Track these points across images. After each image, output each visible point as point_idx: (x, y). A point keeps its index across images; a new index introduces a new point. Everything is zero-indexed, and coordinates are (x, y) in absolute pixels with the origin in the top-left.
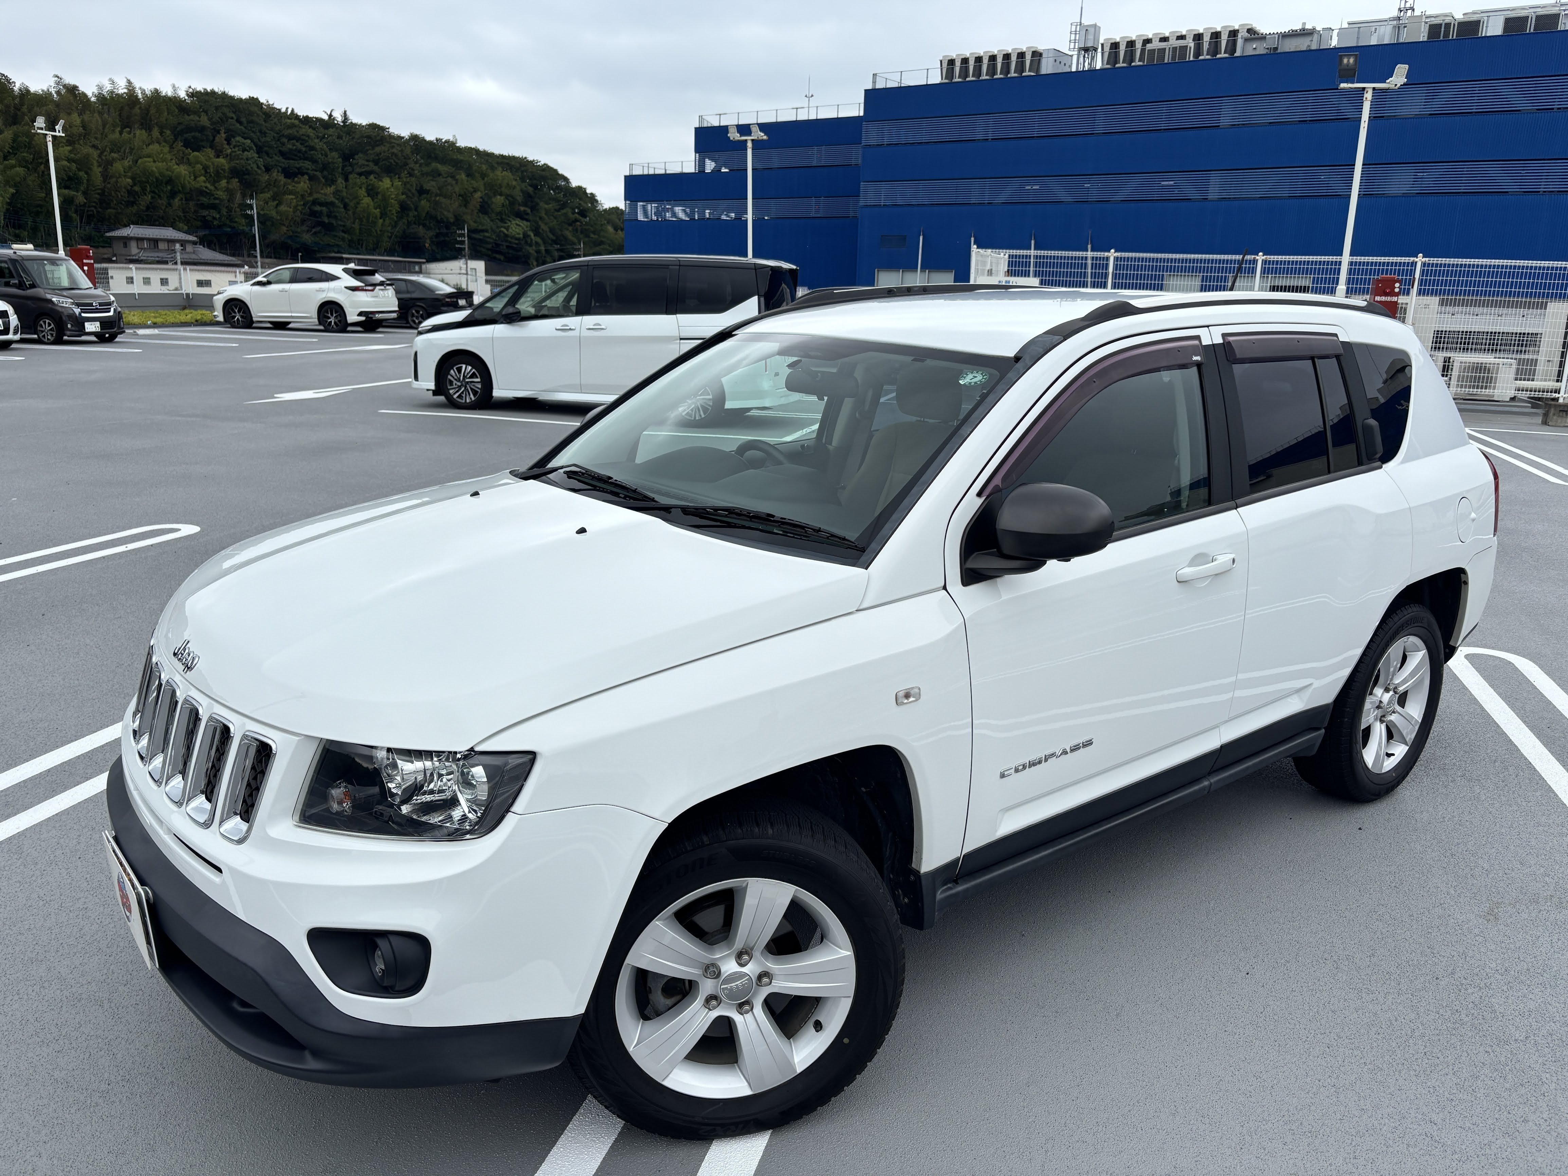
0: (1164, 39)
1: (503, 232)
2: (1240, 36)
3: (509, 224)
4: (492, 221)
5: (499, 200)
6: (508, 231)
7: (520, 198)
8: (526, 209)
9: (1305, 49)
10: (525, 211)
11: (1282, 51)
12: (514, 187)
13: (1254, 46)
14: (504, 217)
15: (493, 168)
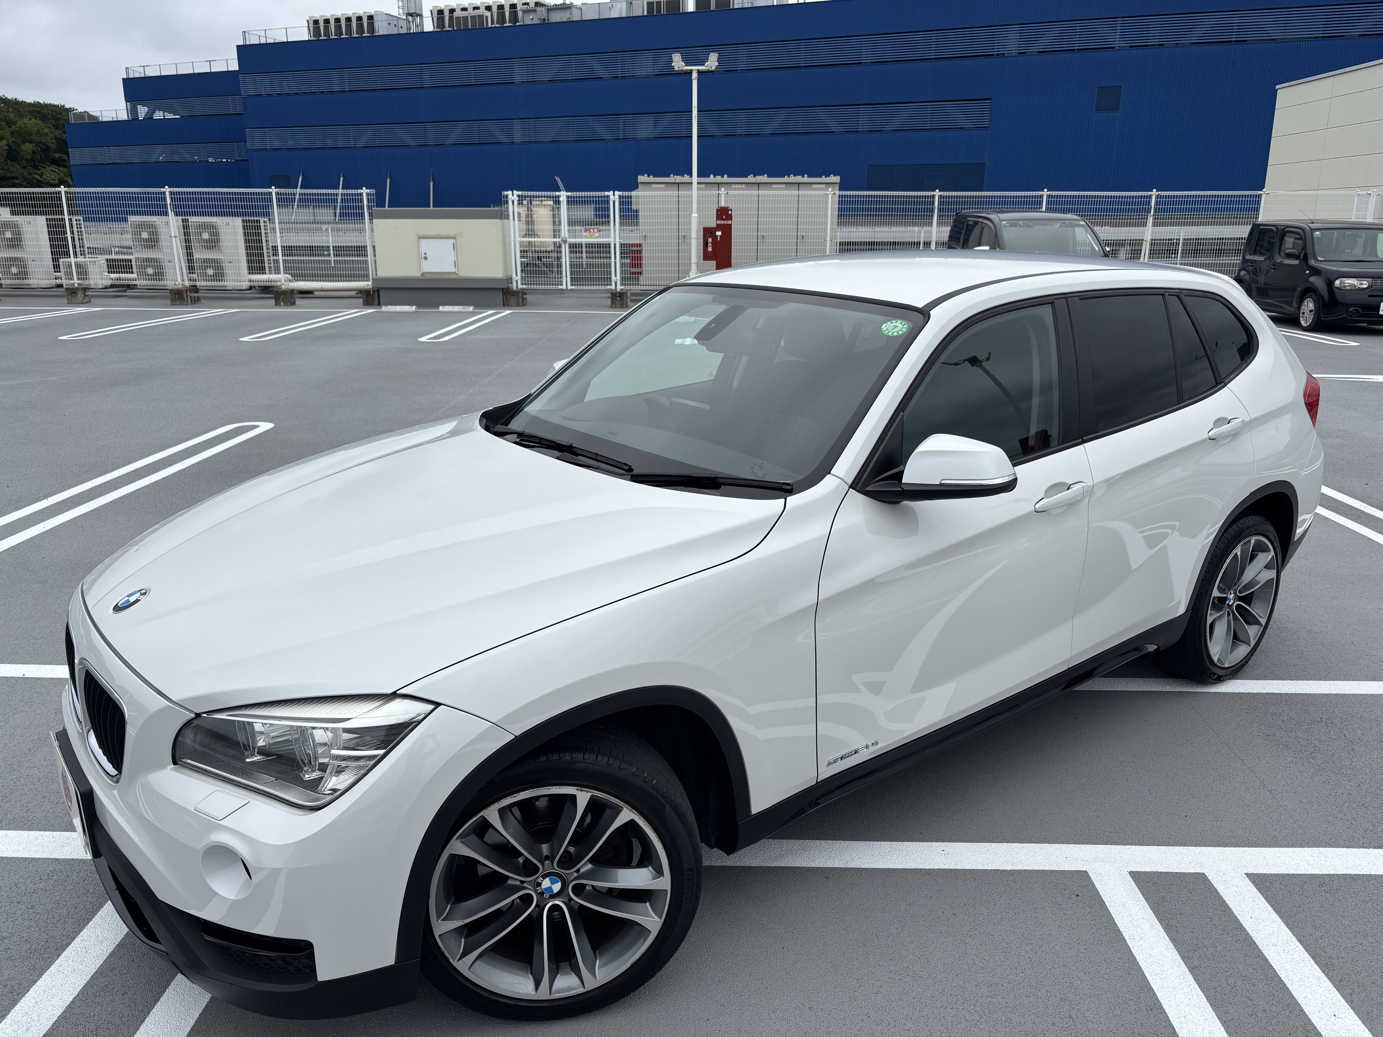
0: (464, 9)
1: (36, 179)
2: (519, 8)
3: (43, 170)
4: (24, 167)
5: (28, 147)
6: (41, 177)
7: (53, 146)
8: (61, 155)
9: (565, 20)
10: (60, 157)
11: (553, 21)
12: (46, 135)
13: (531, 17)
14: (37, 163)
15: (21, 116)
